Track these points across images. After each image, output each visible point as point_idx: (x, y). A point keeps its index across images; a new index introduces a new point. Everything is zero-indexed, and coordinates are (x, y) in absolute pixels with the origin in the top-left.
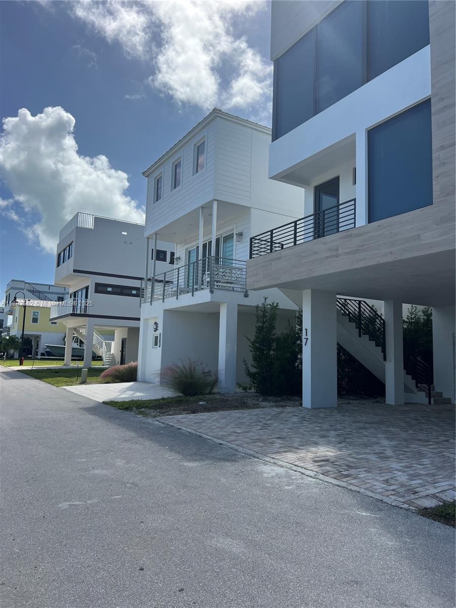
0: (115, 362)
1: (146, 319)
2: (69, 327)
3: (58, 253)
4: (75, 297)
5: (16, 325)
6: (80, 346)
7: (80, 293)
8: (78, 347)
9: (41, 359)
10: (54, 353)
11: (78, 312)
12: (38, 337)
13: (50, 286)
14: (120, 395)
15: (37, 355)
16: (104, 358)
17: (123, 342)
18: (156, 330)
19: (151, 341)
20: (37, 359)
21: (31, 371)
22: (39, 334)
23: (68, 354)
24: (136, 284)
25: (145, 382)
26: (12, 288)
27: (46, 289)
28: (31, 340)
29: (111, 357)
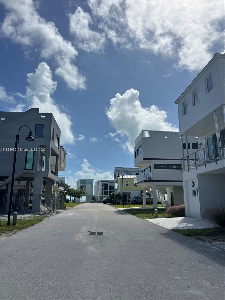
0: (169, 205)
1: (186, 180)
2: (144, 187)
3: (135, 151)
4: (145, 172)
5: (119, 188)
6: (149, 197)
7: (147, 170)
8: (149, 198)
9: (132, 204)
10: (138, 201)
11: (148, 180)
12: (129, 193)
13: (132, 168)
14: (180, 225)
15: (130, 202)
16: (163, 203)
17: (172, 195)
18: (193, 186)
19: (191, 193)
20: (130, 204)
21: (129, 210)
22: (130, 191)
23: (145, 201)
24: (178, 163)
25: (190, 217)
26: (116, 171)
27: (130, 170)
28: (126, 195)
29: (166, 203)
